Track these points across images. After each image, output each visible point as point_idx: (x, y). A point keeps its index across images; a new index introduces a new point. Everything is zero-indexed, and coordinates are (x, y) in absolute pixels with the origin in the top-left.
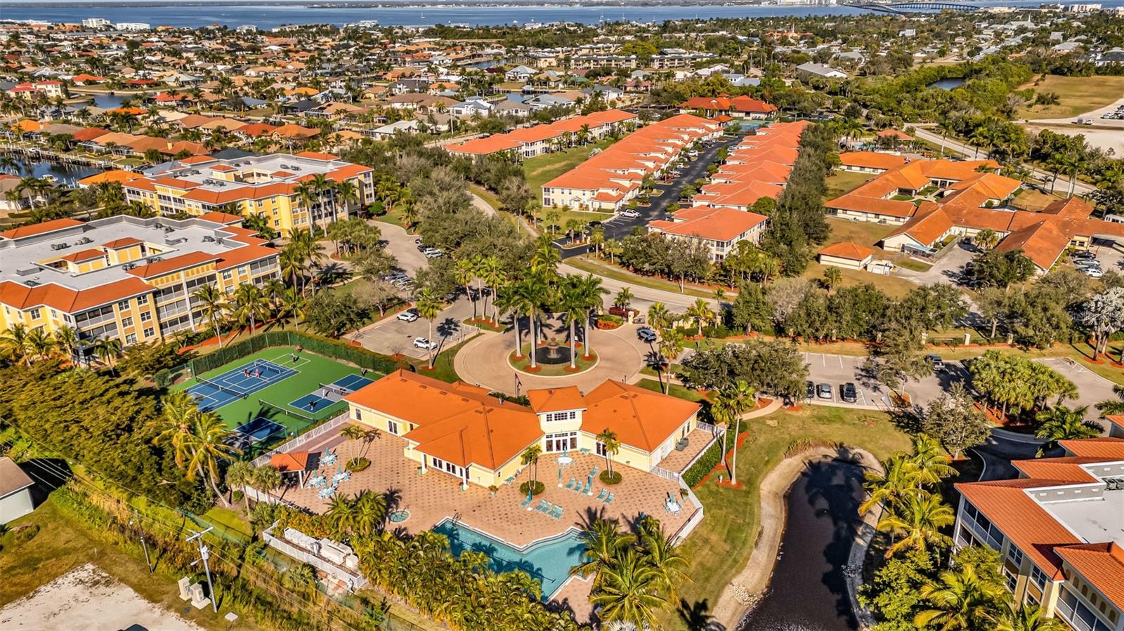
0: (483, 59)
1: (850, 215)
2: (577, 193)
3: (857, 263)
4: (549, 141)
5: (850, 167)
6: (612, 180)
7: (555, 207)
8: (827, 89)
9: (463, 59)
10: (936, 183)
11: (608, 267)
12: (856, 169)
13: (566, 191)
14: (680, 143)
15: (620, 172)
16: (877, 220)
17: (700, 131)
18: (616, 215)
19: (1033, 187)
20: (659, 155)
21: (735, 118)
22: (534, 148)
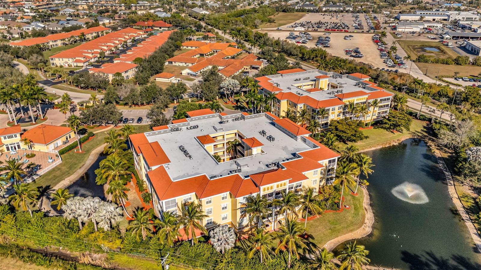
0: (52, 6)
1: (177, 64)
2: (66, 60)
3: (167, 79)
4: (64, 40)
5: (187, 47)
6: (84, 54)
7: (57, 66)
8: (198, 18)
9: (41, 6)
10: (214, 51)
11: (71, 87)
12: (189, 48)
13: (61, 59)
14: (123, 39)
15: (89, 51)
16: (186, 65)
17: (135, 35)
18: (84, 68)
19: (247, 52)
20: (111, 44)
21: (155, 30)
22: (56, 43)
